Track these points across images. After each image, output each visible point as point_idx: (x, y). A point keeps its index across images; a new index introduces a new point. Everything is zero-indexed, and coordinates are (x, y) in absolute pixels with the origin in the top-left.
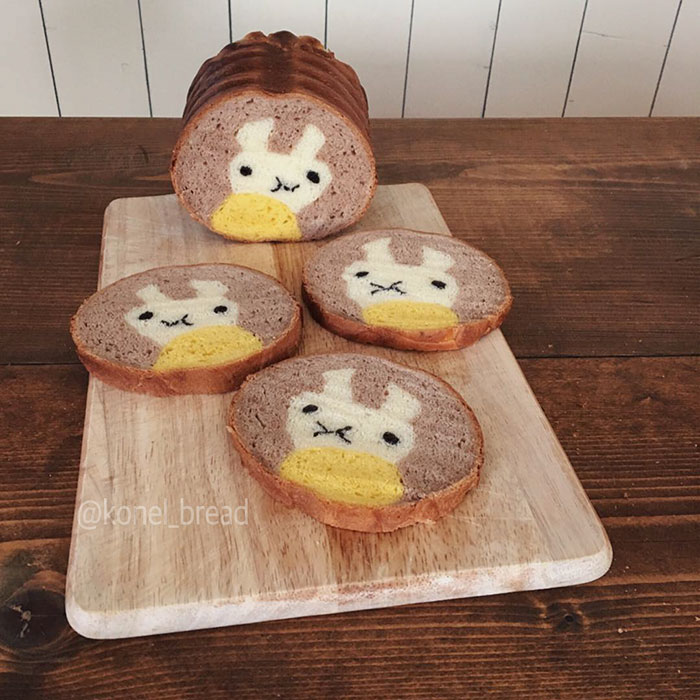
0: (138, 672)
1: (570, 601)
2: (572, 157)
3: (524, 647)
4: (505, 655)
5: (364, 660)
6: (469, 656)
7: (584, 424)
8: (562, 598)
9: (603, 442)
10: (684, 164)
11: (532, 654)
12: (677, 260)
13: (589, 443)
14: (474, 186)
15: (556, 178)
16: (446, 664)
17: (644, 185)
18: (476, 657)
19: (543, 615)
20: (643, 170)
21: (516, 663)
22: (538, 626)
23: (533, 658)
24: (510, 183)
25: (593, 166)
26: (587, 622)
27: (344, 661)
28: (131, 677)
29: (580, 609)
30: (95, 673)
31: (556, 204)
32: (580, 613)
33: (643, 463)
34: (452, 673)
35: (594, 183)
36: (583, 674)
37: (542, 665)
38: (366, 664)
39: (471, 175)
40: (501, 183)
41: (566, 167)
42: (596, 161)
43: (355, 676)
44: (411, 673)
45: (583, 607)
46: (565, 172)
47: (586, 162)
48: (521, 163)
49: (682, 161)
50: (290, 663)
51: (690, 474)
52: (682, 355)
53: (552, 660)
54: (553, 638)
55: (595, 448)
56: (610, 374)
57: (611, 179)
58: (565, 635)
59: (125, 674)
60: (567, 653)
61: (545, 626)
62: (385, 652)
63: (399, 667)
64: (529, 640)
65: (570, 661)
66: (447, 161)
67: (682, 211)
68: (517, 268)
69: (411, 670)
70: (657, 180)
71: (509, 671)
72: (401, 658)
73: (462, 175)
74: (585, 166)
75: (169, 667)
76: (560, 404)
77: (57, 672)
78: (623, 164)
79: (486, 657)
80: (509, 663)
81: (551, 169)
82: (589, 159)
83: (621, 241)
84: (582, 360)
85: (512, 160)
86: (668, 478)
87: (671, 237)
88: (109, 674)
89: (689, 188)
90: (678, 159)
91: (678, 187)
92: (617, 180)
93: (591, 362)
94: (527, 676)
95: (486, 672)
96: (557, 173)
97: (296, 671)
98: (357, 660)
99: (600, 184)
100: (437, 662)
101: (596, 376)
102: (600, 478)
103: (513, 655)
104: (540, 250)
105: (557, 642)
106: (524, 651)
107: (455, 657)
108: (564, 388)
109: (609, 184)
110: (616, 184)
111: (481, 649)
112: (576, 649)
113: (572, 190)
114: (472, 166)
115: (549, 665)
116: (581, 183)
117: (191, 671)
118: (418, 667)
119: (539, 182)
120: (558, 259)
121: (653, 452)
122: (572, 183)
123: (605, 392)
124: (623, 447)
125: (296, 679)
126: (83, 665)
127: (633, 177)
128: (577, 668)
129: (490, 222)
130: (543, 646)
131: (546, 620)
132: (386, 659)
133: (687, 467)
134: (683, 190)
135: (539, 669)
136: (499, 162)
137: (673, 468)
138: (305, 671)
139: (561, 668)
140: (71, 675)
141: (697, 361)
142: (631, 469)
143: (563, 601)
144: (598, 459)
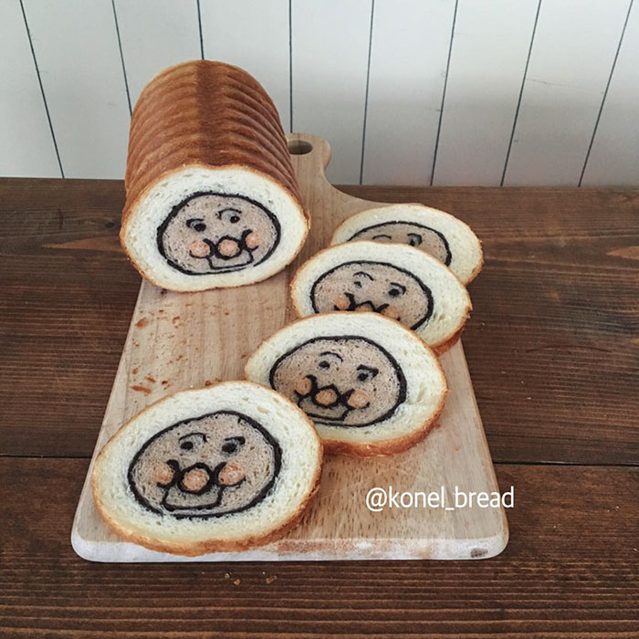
10: (562, 241)
12: (528, 351)
17: (517, 264)
20: (523, 248)
33: (437, 592)
49: (562, 238)
51: (479, 606)
52: (506, 463)
55: (395, 571)
67: (547, 295)
70: (532, 259)
78: (500, 240)
86: (457, 610)
87: (529, 324)
89: (560, 268)
90: (559, 235)
91: (550, 267)
92: (494, 258)
102: (391, 608)
121: (451, 578)
124: (422, 571)
127: (509, 255)
133: (479, 598)
134: (553, 271)
137: (466, 597)
141: (519, 470)
142: (423, 598)
144: (393, 584)
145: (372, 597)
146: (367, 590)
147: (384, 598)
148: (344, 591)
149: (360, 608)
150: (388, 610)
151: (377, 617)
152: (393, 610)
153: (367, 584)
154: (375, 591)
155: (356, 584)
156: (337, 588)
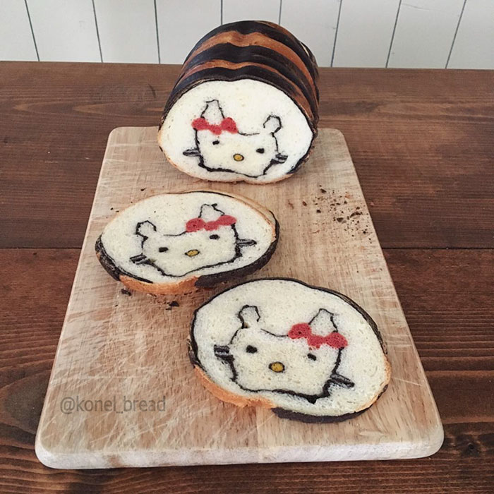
0: (169, 483)
1: (471, 433)
2: (452, 98)
3: (441, 468)
4: (428, 474)
5: (328, 477)
6: (403, 475)
7: (473, 300)
8: (466, 431)
9: (487, 313)
11: (447, 474)
13: (478, 314)
14: (385, 119)
15: (442, 113)
16: (387, 480)
18: (407, 475)
19: (452, 444)
21: (436, 480)
22: (451, 452)
23: (448, 476)
24: (410, 117)
25: (467, 106)
26: (484, 449)
27: (314, 477)
28: (163, 487)
29: (479, 440)
30: (139, 484)
31: (443, 134)
32: (478, 442)
34: (391, 487)
35: (469, 119)
36: (484, 489)
37: (455, 482)
38: (330, 479)
39: (382, 111)
40: (403, 117)
41: (449, 106)
42: (469, 102)
43: (322, 489)
44: (362, 487)
45: (480, 438)
46: (447, 110)
47: (462, 103)
48: (418, 102)
50: (276, 478)
53: (461, 478)
54: (461, 462)
55: (482, 317)
56: (490, 261)
57: (480, 116)
58: (469, 459)
59: (159, 485)
60: (472, 472)
61: (455, 452)
62: (343, 471)
63: (354, 482)
64: (444, 462)
65: (474, 479)
66: (365, 100)
68: (419, 181)
69: (363, 485)
71: (431, 486)
72: (355, 476)
73: (376, 110)
74: (461, 105)
75: (190, 480)
76: (455, 284)
77: (112, 482)
78: (488, 105)
79: (414, 475)
80: (431, 480)
81: (438, 107)
82: (464, 100)
83: (490, 162)
84: (468, 251)
85: (410, 100)
88: (148, 485)
92: (485, 116)
93: (475, 253)
94: (444, 490)
95: (416, 486)
96: (442, 110)
97: (280, 484)
98: (323, 476)
99: (472, 119)
100: (380, 478)
101: (479, 264)
103: (434, 474)
104: (435, 167)
105: (464, 464)
106: (441, 471)
107: (392, 475)
108: (458, 271)
109: (480, 119)
110: (485, 120)
111: (411, 469)
112: (478, 470)
113: (453, 123)
114: (382, 103)
115: (460, 481)
116: (460, 118)
117: (206, 483)
118: (367, 482)
119: (430, 117)
120: (447, 175)
122: (453, 118)
123: (486, 275)
125: (281, 490)
126: (129, 477)
128: (479, 484)
129: (398, 146)
130: (454, 468)
131: (455, 448)
132: (344, 476)
135: (452, 485)
136: (402, 102)
138: (287, 484)
139: (468, 484)
140: (122, 485)
143: (466, 434)
144: (484, 326)
145: (472, 334)
146: (466, 330)
147: (480, 334)
148: (449, 330)
149: (465, 341)
150: (485, 342)
151: (479, 346)
152: (490, 342)
153: (465, 326)
154: (472, 330)
155: (457, 326)
156: (445, 328)
